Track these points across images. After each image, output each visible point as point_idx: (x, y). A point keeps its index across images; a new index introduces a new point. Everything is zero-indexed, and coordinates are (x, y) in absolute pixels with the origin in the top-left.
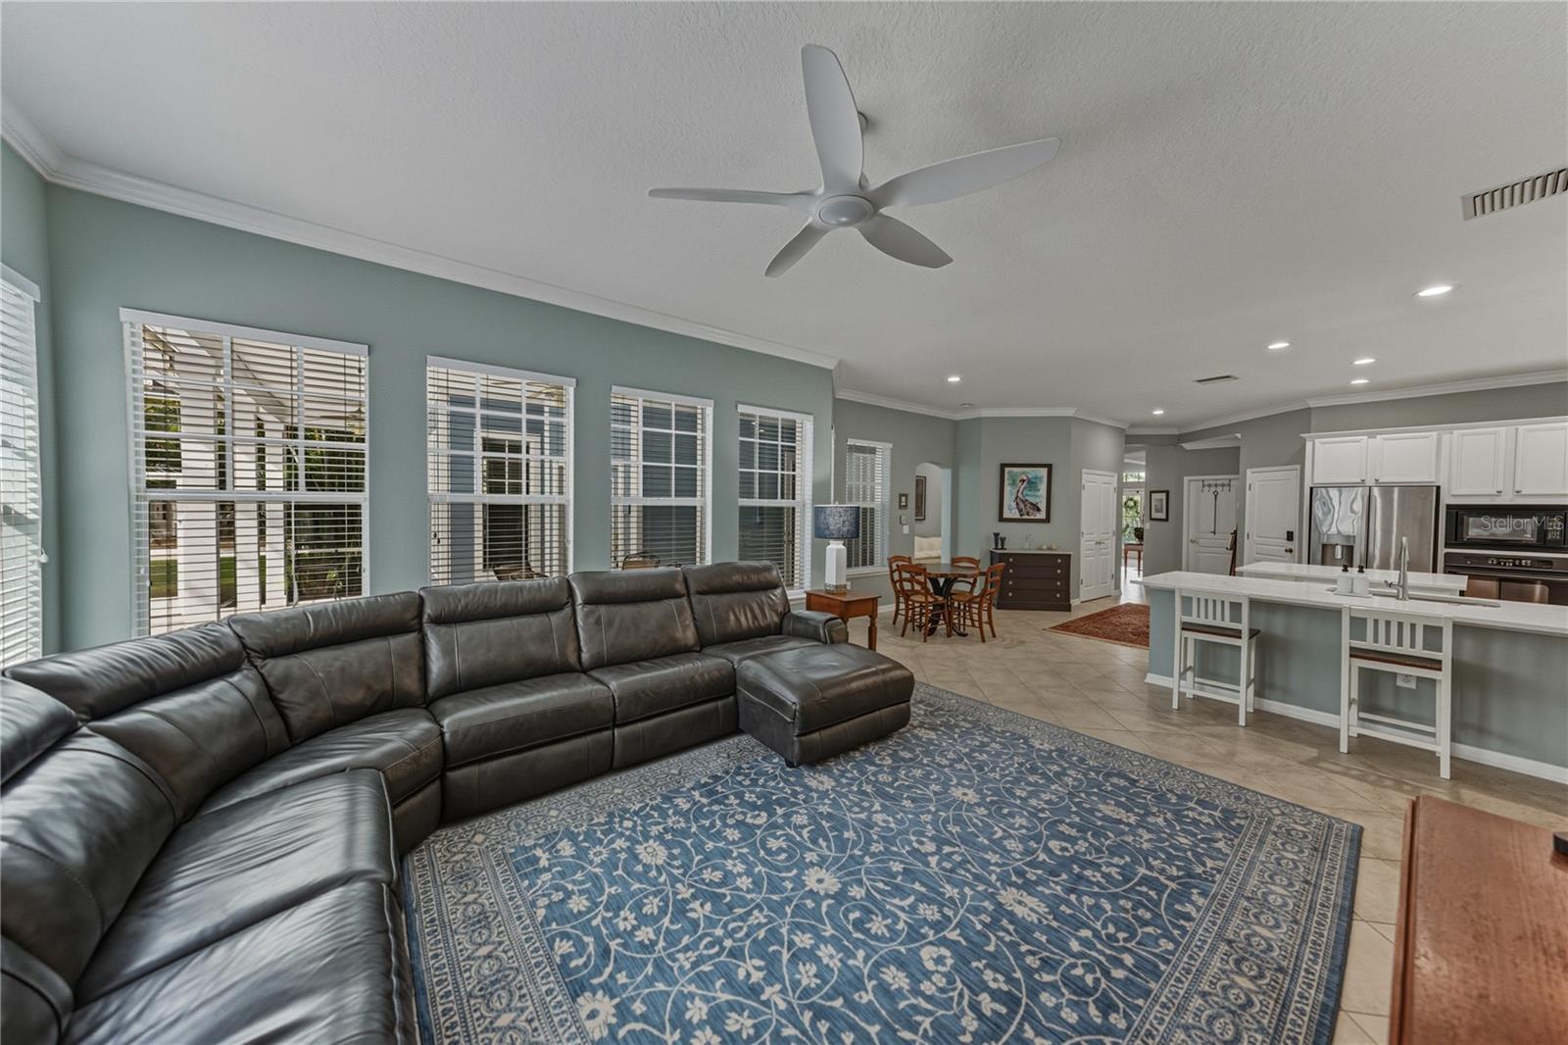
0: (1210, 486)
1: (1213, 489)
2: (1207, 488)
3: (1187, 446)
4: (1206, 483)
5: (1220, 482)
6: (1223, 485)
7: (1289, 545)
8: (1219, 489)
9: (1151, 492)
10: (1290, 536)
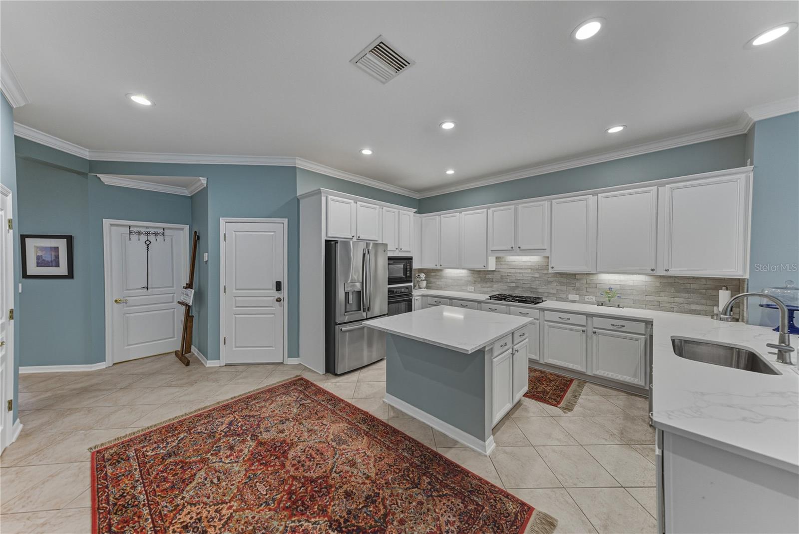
0: (139, 233)
1: (144, 238)
2: (135, 237)
3: (107, 179)
4: (134, 229)
5: (152, 231)
6: (156, 234)
7: (278, 295)
8: (152, 238)
9: (23, 238)
10: (279, 286)
